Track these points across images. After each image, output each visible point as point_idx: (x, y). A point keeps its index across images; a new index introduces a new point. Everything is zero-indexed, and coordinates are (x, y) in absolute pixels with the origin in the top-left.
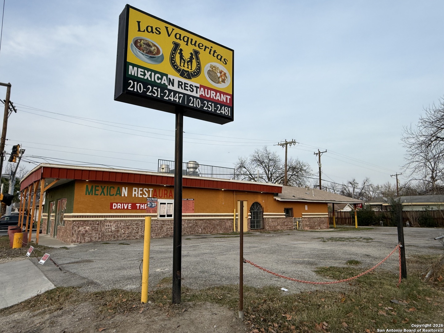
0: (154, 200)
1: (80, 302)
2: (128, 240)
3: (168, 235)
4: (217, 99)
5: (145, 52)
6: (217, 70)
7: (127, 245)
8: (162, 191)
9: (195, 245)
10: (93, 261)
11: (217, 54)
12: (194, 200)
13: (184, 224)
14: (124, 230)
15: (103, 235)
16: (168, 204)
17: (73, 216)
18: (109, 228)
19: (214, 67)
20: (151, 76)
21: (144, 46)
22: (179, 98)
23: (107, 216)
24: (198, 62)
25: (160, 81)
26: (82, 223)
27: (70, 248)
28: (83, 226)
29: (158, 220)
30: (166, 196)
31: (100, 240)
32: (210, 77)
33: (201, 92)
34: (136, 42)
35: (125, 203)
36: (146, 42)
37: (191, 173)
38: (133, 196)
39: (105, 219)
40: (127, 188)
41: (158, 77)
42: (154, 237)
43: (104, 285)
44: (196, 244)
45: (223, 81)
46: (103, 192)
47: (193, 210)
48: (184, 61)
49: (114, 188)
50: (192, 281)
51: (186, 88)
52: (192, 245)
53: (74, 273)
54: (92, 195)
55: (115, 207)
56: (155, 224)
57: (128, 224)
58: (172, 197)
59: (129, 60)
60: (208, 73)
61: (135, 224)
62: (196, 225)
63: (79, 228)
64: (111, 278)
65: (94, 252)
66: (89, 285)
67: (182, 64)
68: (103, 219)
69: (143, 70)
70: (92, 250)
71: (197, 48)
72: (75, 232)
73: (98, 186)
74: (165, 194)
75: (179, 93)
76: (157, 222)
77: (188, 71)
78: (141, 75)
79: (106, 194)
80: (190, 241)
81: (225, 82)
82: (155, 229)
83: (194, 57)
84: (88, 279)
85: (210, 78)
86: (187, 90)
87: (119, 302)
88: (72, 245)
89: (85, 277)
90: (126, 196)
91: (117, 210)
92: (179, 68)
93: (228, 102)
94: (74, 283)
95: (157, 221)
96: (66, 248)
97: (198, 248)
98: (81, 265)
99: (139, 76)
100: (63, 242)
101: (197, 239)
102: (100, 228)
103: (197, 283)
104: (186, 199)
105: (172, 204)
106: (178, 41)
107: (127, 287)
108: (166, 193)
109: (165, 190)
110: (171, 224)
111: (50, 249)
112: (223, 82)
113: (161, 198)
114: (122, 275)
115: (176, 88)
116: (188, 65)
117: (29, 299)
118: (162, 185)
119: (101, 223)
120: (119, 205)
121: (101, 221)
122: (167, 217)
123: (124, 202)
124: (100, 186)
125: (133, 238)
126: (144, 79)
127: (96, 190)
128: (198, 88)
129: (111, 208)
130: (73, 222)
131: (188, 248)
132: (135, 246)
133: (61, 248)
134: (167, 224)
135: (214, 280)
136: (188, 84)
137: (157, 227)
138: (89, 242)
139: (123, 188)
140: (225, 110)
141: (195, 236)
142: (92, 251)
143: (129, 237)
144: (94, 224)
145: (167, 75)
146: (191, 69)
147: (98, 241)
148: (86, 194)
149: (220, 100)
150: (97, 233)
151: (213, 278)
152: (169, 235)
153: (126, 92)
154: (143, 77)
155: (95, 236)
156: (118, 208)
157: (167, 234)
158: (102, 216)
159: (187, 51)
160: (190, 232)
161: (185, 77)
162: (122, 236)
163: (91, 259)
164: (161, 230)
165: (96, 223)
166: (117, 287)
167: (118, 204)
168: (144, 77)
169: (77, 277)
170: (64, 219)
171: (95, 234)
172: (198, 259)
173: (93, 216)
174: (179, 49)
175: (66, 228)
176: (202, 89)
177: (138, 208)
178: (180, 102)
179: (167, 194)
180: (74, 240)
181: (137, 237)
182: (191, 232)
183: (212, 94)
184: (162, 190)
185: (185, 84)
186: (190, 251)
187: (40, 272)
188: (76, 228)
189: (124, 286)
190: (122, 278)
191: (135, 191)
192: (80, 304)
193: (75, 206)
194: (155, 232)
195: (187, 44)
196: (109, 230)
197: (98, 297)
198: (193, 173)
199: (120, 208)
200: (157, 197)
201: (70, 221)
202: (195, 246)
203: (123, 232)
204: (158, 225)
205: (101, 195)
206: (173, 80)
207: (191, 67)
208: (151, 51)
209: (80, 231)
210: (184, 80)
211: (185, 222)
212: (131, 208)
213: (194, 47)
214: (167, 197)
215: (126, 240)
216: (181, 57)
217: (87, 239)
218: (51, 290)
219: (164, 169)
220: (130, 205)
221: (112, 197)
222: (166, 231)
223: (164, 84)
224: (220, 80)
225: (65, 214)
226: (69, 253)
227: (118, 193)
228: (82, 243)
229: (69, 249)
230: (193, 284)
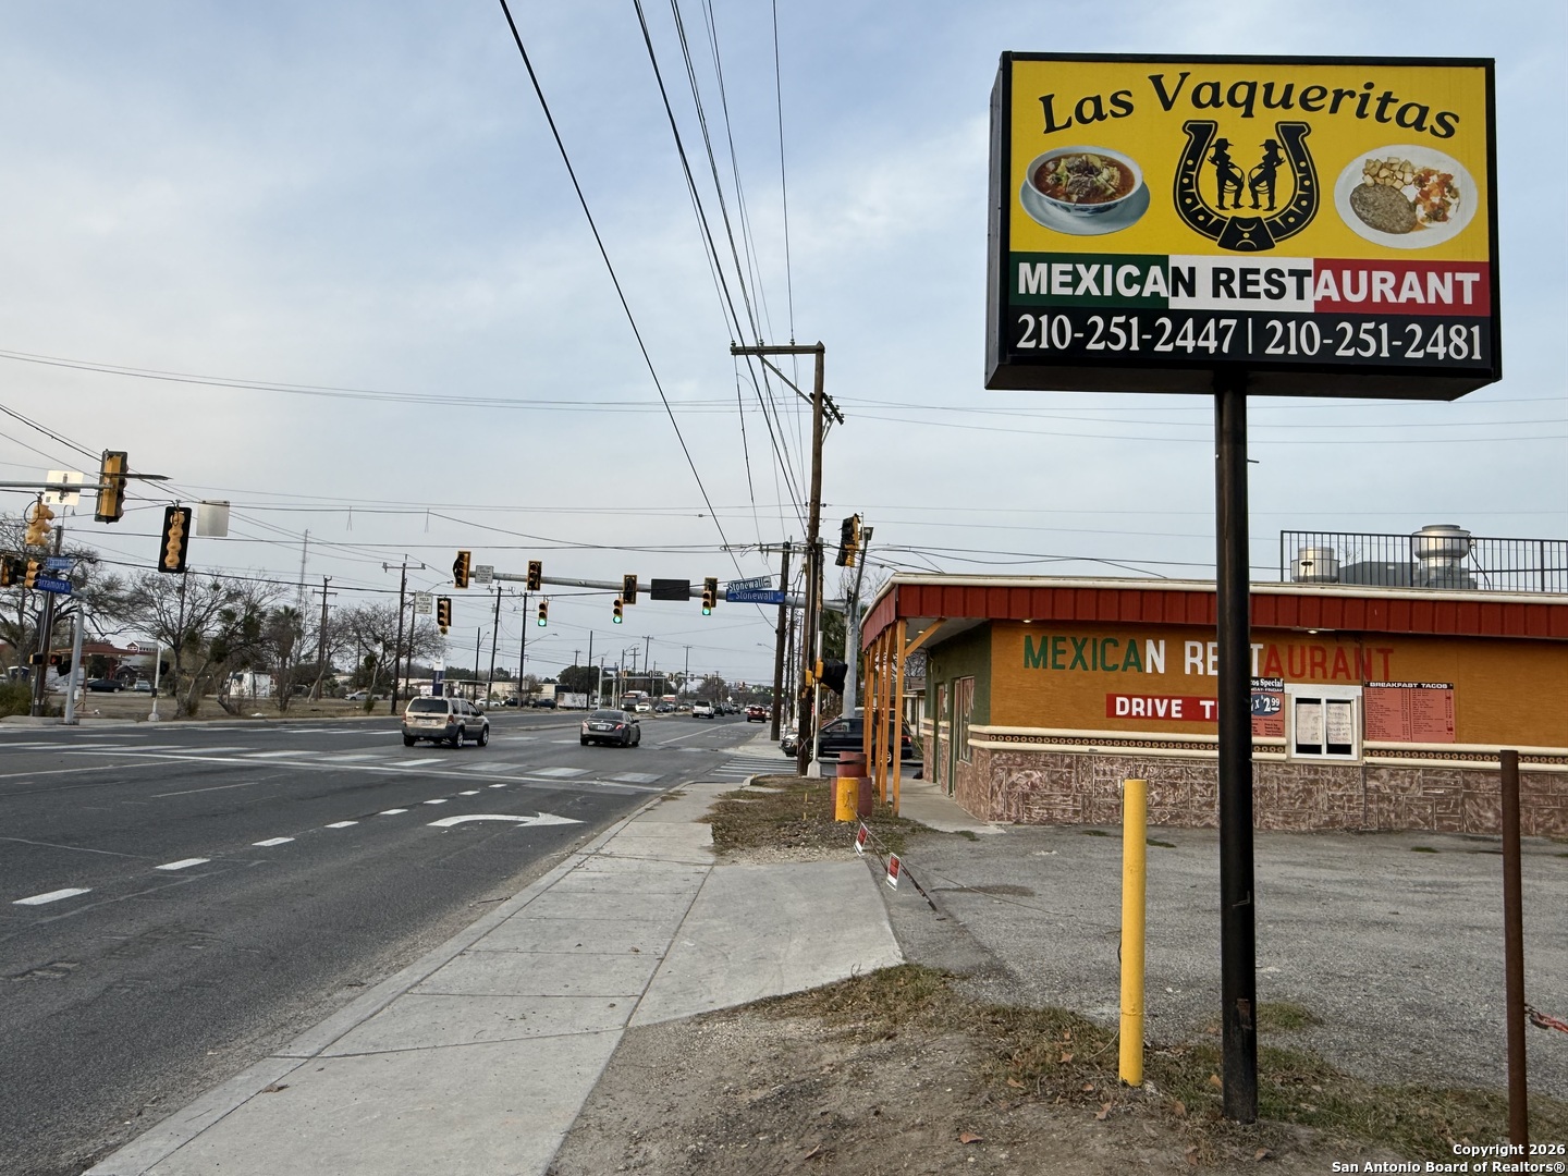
0: (1271, 687)
1: (942, 1030)
2: (1172, 830)
3: (1338, 822)
4: (1403, 299)
5: (1075, 197)
6: (1400, 176)
7: (1162, 848)
8: (1301, 655)
9: (1444, 879)
10: (1032, 894)
11: (1397, 107)
12: (1450, 687)
13: (1407, 785)
14: (1160, 790)
15: (1088, 804)
16: (1329, 701)
17: (990, 735)
18: (1108, 782)
19: (1383, 166)
20: (1099, 279)
21: (1068, 178)
22: (1221, 334)
23: (1097, 741)
24: (1301, 170)
25: (1139, 287)
26: (1018, 760)
27: (983, 835)
28: (1022, 770)
29: (1293, 765)
30: (1319, 671)
31: (1079, 819)
32: (1364, 214)
33: (1323, 288)
34: (1039, 177)
35: (1157, 697)
36: (1077, 163)
37: (1433, 575)
38: (1188, 671)
39: (1091, 751)
40: (1162, 643)
41: (1129, 275)
42: (1275, 827)
43: (1033, 985)
44: (1454, 879)
45: (1438, 214)
46: (1079, 657)
47: (1450, 729)
48: (1239, 183)
49: (1116, 644)
50: (1357, 1039)
51: (1251, 289)
52: (1428, 879)
53: (964, 926)
54: (1045, 667)
55: (1123, 708)
56: (1278, 778)
57: (1172, 771)
58: (1349, 677)
59: (1016, 246)
60: (1353, 201)
61: (1200, 773)
62: (1466, 795)
63: (1009, 773)
64: (1063, 964)
65: (1045, 862)
66: (989, 977)
67: (1229, 199)
68: (1086, 748)
69: (1069, 267)
70: (1043, 853)
71: (1296, 114)
72: (1000, 786)
73: (1064, 639)
74: (1314, 665)
75: (1219, 315)
76: (1286, 772)
77: (1258, 220)
78: (1063, 284)
79: (1090, 665)
80: (1431, 862)
81: (1445, 218)
82: (1281, 799)
83: (1281, 153)
84: (992, 955)
85: (1363, 219)
86: (1257, 295)
87: (1048, 1060)
88: (992, 829)
89: (987, 944)
90: (1161, 670)
91: (1132, 720)
92: (1216, 218)
93: (1468, 299)
94: (953, 961)
95: (1287, 765)
96: (970, 836)
97: (1452, 899)
98: (992, 902)
99: (1057, 290)
100: (970, 812)
101: (1469, 852)
102: (1078, 778)
103: (1375, 1055)
104: (1410, 685)
105: (1348, 702)
106: (1208, 114)
107: (1100, 1010)
108: (1318, 659)
109: (1313, 649)
110: (1348, 782)
111: (929, 834)
112: (1436, 219)
113: (1298, 677)
114: (1103, 962)
115: (1204, 300)
116: (1255, 195)
117: (831, 984)
118: (1298, 628)
119: (1077, 763)
120: (1138, 705)
121: (1079, 756)
122: (1328, 752)
123: (1155, 693)
124: (1070, 641)
125: (1194, 823)
126: (1073, 296)
127: (1056, 652)
128: (1308, 273)
129: (1111, 712)
130: (992, 756)
131: (1401, 891)
132: (1193, 856)
133: (956, 833)
134: (1329, 781)
135: (1462, 1058)
136: (1257, 271)
137: (1287, 789)
138: (1042, 823)
139: (1150, 644)
140: (1448, 341)
141: (1465, 838)
142: (1041, 856)
143: (1178, 816)
144: (1056, 765)
145: (1162, 261)
146: (1271, 208)
147: (1072, 821)
148: (1027, 666)
149: (1421, 300)
150: (1067, 796)
151: (1461, 1049)
152: (1340, 823)
153: (1013, 358)
154: (1068, 291)
155: (1063, 805)
156: (1134, 714)
157: (1332, 821)
158: (1082, 739)
159: (1247, 140)
160: (1440, 819)
161: (1247, 248)
162: (1152, 812)
163: (1027, 884)
164: (1304, 802)
165: (1063, 761)
166: (1069, 1002)
167: (1135, 700)
168: (1074, 291)
169: (968, 940)
170: (971, 742)
171: (1061, 798)
172: (1431, 947)
173: (1052, 739)
174: (1214, 142)
175: (975, 770)
176: (1327, 275)
177: (1208, 716)
178: (1225, 349)
179: (1322, 665)
180: (999, 812)
181: (1208, 820)
182: (1445, 823)
183: (1381, 286)
184: (1303, 649)
185: (1244, 272)
186: (1408, 903)
187: (882, 904)
188: (1003, 774)
189: (1093, 1001)
190: (1099, 971)
191: (1194, 653)
192: (942, 1034)
193: (996, 706)
194: (1279, 806)
195: (1248, 114)
196: (1107, 787)
197: (997, 1023)
198: (1440, 575)
199: (1142, 714)
200: (1282, 675)
201: (983, 749)
202: (1445, 885)
203: (1157, 798)
204: (1290, 781)
205: (1072, 668)
206: (1192, 271)
207: (1272, 199)
208: (1097, 188)
209: (1013, 784)
210: (1236, 261)
211: (1412, 778)
212: (1180, 716)
213: (1282, 115)
214: (1325, 676)
215: (1170, 826)
216: (1225, 173)
217: (1038, 812)
218: (889, 970)
219: (1310, 564)
220: (1177, 705)
221: (1112, 676)
222: (1326, 809)
223: (1155, 295)
224: (1421, 212)
225: (971, 728)
226: (973, 855)
227: (1132, 660)
228: (1022, 824)
229: (978, 840)
230: (1356, 1054)
